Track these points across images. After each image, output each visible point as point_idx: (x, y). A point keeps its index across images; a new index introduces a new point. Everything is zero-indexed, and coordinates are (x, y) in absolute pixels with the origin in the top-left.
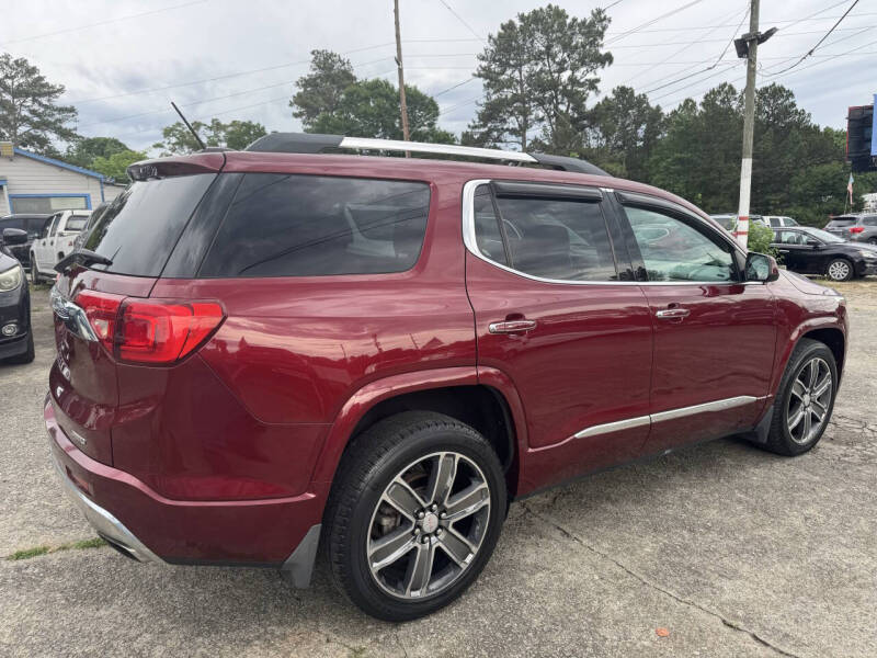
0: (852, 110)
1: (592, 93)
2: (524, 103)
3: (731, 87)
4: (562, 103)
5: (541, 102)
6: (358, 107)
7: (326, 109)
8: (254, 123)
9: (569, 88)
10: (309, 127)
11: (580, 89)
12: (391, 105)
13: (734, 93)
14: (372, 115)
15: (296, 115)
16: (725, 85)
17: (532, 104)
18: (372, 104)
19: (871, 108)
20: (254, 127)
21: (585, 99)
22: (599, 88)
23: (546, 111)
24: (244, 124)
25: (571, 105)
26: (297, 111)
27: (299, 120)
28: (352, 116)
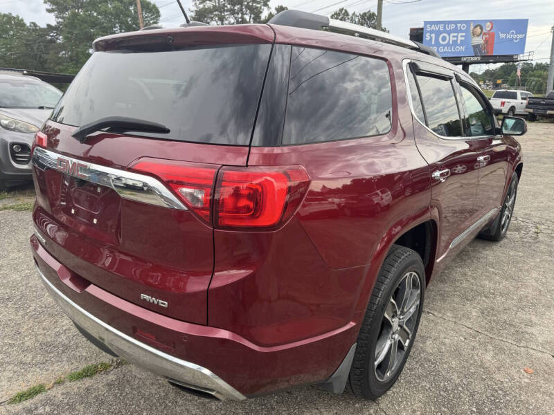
0: (412, 30)
1: (265, 8)
2: (221, 12)
3: (346, 11)
4: (246, 14)
5: (233, 12)
6: (99, 8)
7: (73, 7)
8: (14, 15)
9: (251, 4)
10: (60, 20)
11: (259, 6)
12: (125, 7)
13: (348, 15)
14: (111, 14)
15: (49, 11)
16: (343, 9)
17: (226, 13)
18: (110, 6)
19: (422, 29)
20: (14, 18)
21: (261, 12)
22: (270, 6)
23: (236, 18)
24: (5, 15)
25: (252, 16)
26: (50, 8)
27: (53, 14)
28: (95, 14)
